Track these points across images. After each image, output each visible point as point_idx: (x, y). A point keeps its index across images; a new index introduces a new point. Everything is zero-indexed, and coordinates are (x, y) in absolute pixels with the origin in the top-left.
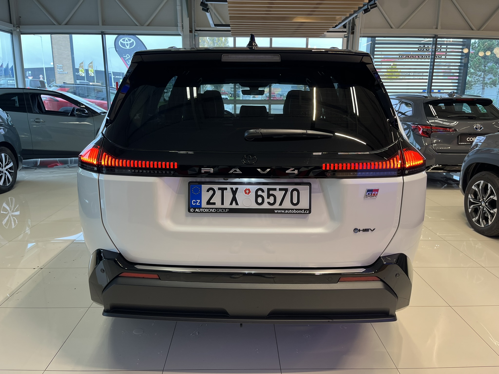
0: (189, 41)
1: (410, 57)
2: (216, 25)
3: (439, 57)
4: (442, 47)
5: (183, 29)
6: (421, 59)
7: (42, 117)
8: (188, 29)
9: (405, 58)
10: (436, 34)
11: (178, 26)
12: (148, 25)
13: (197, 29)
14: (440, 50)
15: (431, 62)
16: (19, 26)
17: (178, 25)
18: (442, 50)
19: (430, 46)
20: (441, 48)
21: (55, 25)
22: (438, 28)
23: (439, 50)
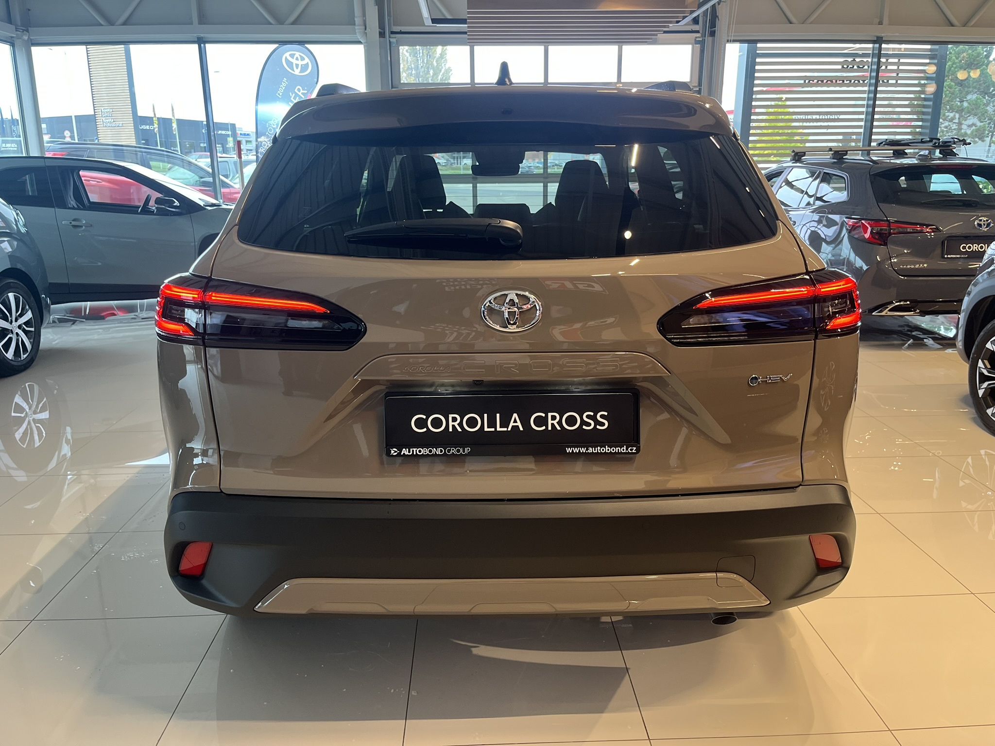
0: (380, 54)
1: (827, 82)
2: (434, 21)
3: (883, 81)
4: (889, 61)
5: (366, 29)
6: (848, 86)
7: (85, 216)
8: (377, 30)
9: (817, 85)
10: (879, 35)
11: (356, 24)
12: (294, 23)
13: (394, 31)
14: (886, 67)
15: (869, 92)
16: (28, 29)
17: (355, 21)
18: (889, 67)
19: (865, 60)
20: (887, 64)
21: (102, 25)
22: (884, 24)
23: (883, 67)
